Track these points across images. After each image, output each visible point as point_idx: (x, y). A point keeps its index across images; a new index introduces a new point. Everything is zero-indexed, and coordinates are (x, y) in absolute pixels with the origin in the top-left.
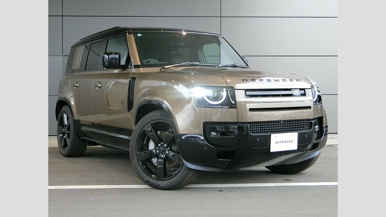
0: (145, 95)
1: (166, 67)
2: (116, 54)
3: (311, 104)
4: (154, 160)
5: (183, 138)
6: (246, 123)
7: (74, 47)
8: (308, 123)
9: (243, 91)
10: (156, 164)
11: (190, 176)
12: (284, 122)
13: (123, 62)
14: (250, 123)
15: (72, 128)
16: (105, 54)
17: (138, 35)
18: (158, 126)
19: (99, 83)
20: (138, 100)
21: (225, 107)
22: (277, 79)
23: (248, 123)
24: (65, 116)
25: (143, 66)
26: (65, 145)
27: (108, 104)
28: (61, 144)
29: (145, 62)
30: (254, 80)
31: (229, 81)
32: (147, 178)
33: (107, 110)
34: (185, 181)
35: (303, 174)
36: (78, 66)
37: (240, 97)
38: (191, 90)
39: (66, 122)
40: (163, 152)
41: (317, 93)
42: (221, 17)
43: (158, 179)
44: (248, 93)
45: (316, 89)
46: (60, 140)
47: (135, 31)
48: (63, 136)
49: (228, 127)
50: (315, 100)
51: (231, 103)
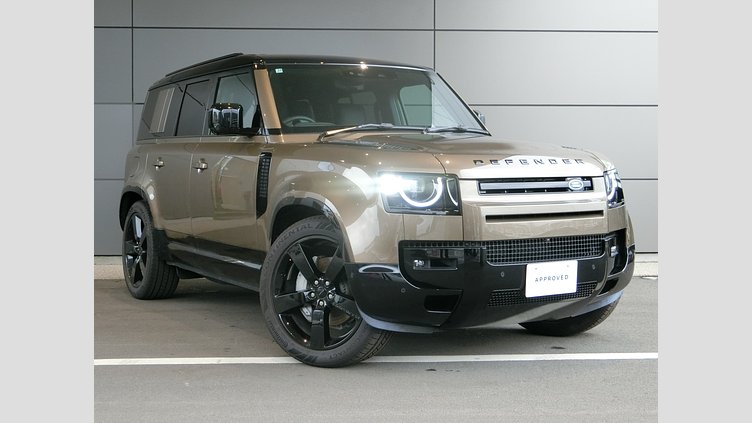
0: (289, 187)
1: (329, 133)
2: (234, 106)
3: (603, 206)
4: (307, 311)
5: (361, 270)
6: (479, 242)
7: (155, 90)
8: (597, 242)
9: (475, 183)
10: (309, 319)
11: (374, 342)
12: (551, 240)
13: (248, 123)
14: (488, 243)
15: (150, 244)
16: (213, 107)
17: (277, 71)
18: (313, 247)
19: (203, 161)
20: (277, 197)
21: (442, 213)
22: (538, 158)
23: (484, 243)
24: (138, 222)
25: (286, 130)
26: (138, 277)
27: (219, 199)
28: (130, 274)
29: (289, 122)
30: (496, 161)
31: (448, 162)
32: (293, 344)
33: (216, 210)
34: (365, 351)
35: (587, 335)
36: (161, 127)
37: (469, 194)
38: (377, 180)
39: (139, 233)
40: (324, 295)
41: (615, 185)
42: (435, 30)
43: (315, 347)
44: (485, 186)
45: (612, 176)
46: (128, 266)
47: (270, 63)
48: (134, 259)
49: (447, 251)
50: (611, 197)
51: (451, 206)
